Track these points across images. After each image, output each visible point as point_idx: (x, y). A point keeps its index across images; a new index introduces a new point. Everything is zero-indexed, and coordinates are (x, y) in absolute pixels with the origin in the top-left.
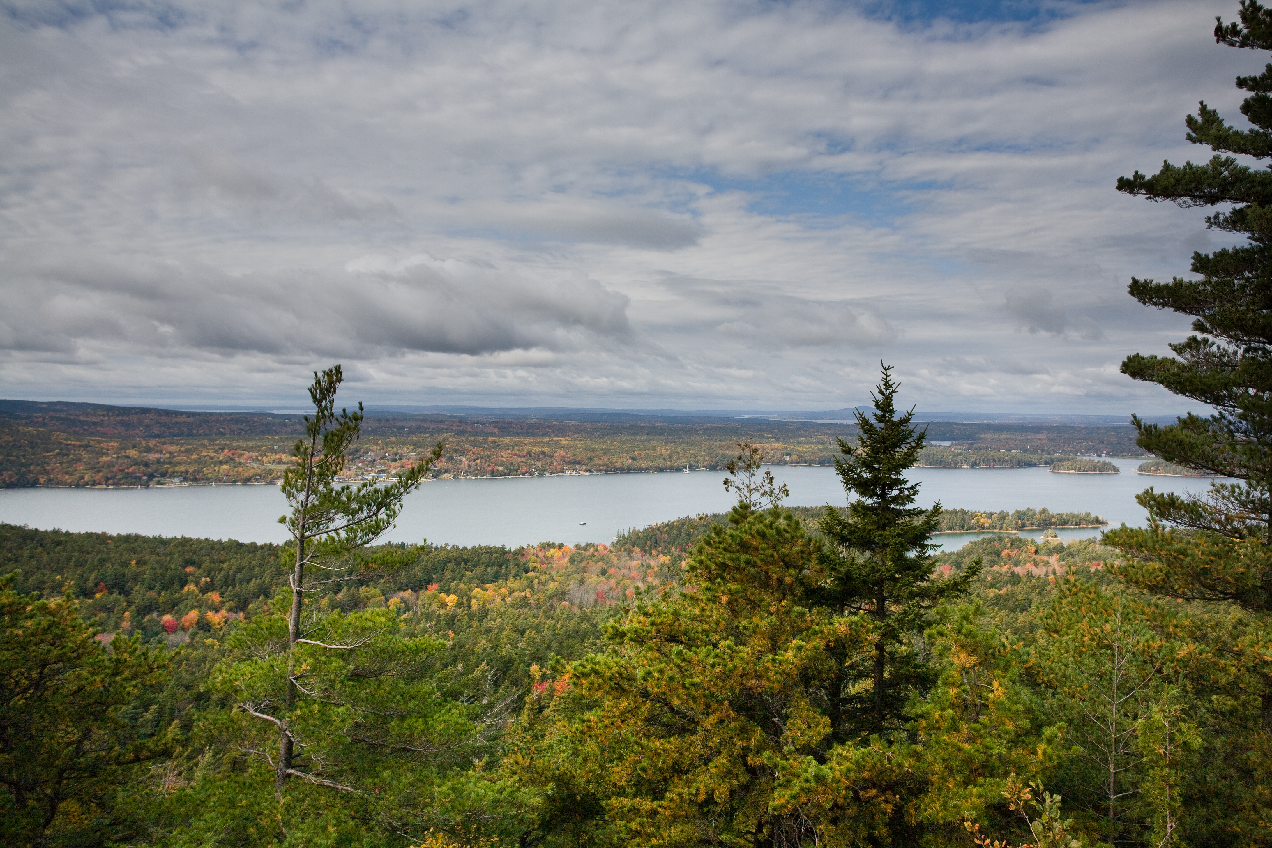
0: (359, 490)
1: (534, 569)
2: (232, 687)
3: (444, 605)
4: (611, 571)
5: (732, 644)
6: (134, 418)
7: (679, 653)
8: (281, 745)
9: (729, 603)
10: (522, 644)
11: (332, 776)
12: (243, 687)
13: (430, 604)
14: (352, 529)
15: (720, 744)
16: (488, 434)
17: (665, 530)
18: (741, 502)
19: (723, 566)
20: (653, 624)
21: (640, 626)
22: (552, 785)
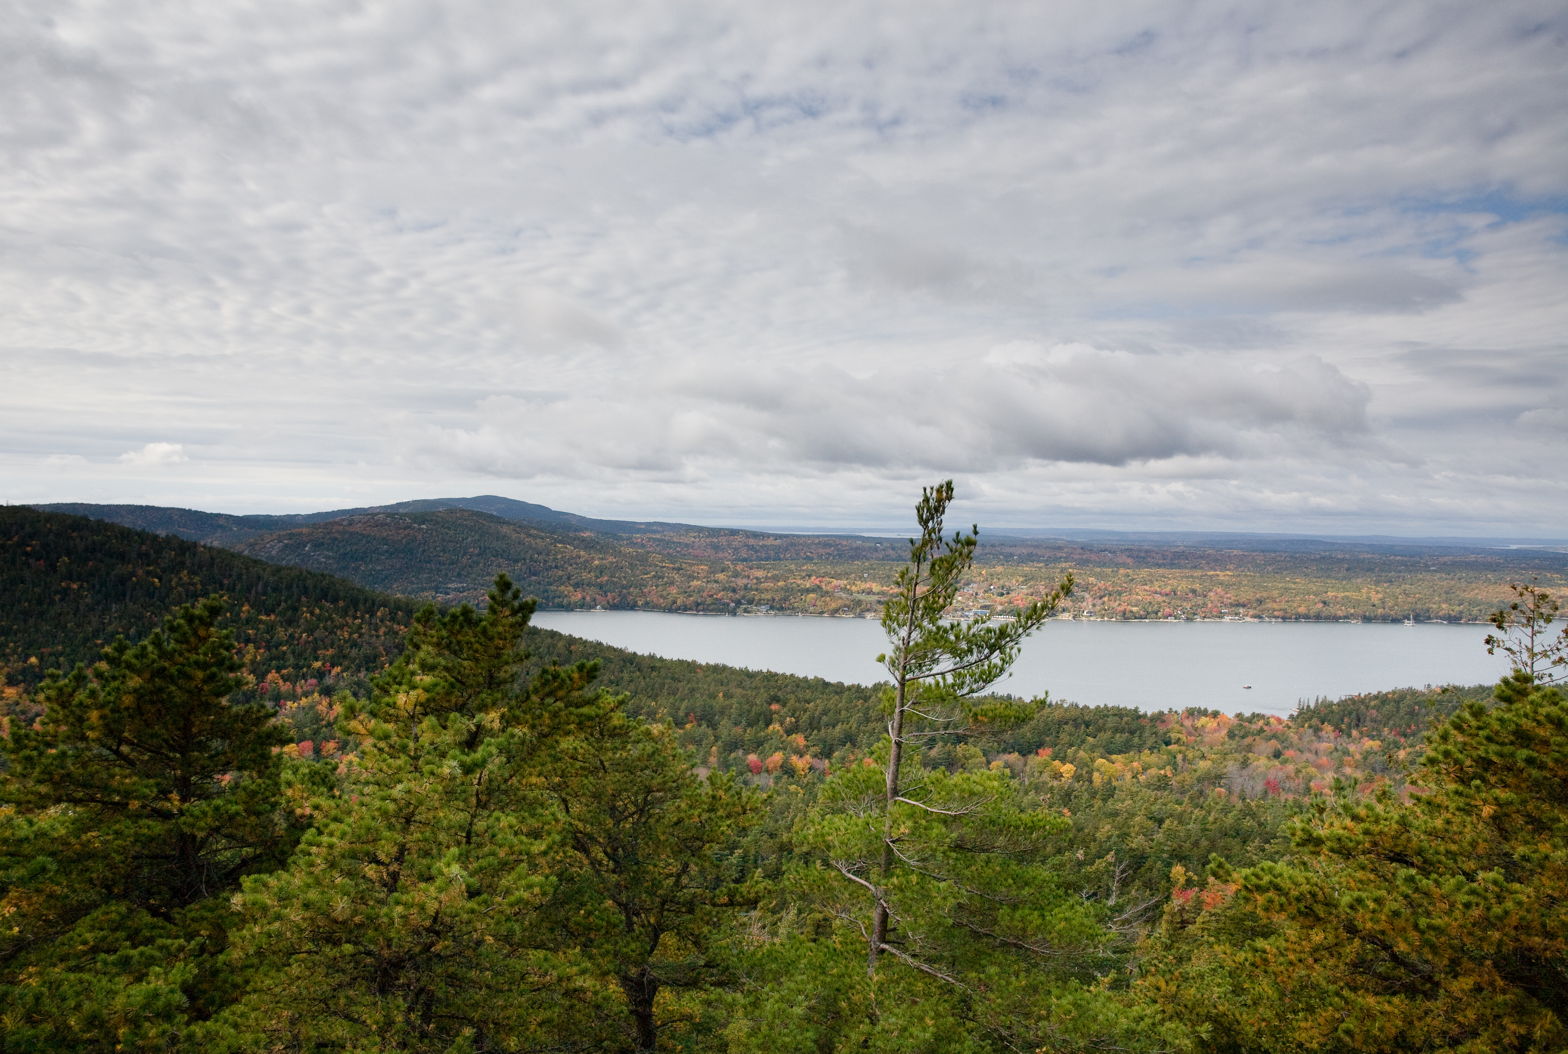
0: (969, 628)
1: (1178, 741)
2: (824, 841)
3: (1058, 776)
4: (1289, 753)
5: (1501, 878)
6: (723, 541)
7: (1410, 879)
8: (875, 915)
9: (1495, 818)
10: (1159, 836)
11: (930, 960)
12: (837, 843)
13: (1041, 773)
14: (960, 674)
15: (1477, 1020)
16: (1118, 565)
17: (1373, 703)
18: (1517, 671)
19: (1485, 763)
20: (1366, 832)
21: (1346, 833)
22: (1207, 1026)
